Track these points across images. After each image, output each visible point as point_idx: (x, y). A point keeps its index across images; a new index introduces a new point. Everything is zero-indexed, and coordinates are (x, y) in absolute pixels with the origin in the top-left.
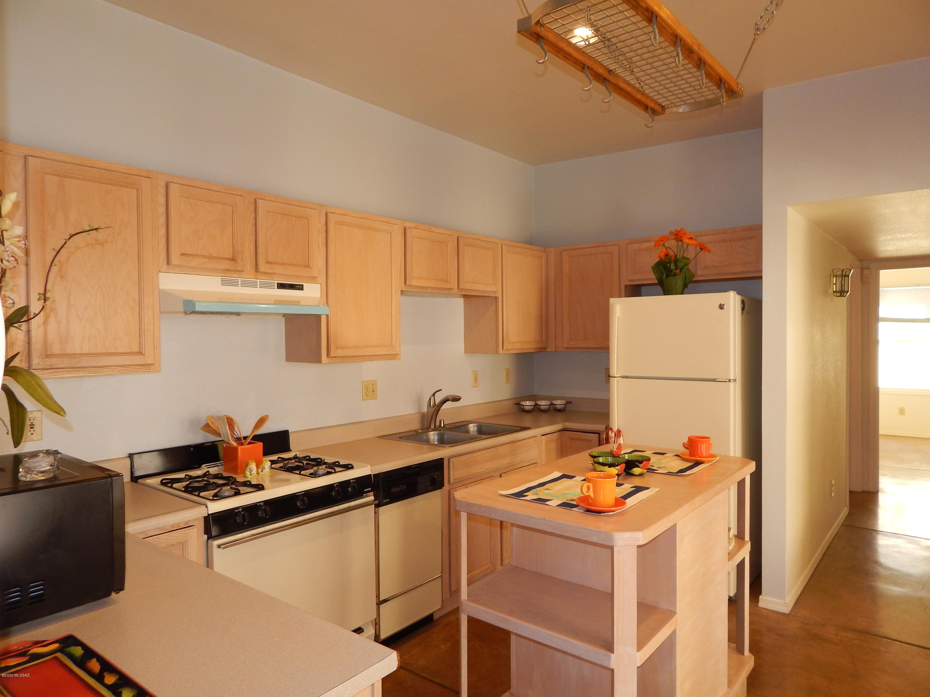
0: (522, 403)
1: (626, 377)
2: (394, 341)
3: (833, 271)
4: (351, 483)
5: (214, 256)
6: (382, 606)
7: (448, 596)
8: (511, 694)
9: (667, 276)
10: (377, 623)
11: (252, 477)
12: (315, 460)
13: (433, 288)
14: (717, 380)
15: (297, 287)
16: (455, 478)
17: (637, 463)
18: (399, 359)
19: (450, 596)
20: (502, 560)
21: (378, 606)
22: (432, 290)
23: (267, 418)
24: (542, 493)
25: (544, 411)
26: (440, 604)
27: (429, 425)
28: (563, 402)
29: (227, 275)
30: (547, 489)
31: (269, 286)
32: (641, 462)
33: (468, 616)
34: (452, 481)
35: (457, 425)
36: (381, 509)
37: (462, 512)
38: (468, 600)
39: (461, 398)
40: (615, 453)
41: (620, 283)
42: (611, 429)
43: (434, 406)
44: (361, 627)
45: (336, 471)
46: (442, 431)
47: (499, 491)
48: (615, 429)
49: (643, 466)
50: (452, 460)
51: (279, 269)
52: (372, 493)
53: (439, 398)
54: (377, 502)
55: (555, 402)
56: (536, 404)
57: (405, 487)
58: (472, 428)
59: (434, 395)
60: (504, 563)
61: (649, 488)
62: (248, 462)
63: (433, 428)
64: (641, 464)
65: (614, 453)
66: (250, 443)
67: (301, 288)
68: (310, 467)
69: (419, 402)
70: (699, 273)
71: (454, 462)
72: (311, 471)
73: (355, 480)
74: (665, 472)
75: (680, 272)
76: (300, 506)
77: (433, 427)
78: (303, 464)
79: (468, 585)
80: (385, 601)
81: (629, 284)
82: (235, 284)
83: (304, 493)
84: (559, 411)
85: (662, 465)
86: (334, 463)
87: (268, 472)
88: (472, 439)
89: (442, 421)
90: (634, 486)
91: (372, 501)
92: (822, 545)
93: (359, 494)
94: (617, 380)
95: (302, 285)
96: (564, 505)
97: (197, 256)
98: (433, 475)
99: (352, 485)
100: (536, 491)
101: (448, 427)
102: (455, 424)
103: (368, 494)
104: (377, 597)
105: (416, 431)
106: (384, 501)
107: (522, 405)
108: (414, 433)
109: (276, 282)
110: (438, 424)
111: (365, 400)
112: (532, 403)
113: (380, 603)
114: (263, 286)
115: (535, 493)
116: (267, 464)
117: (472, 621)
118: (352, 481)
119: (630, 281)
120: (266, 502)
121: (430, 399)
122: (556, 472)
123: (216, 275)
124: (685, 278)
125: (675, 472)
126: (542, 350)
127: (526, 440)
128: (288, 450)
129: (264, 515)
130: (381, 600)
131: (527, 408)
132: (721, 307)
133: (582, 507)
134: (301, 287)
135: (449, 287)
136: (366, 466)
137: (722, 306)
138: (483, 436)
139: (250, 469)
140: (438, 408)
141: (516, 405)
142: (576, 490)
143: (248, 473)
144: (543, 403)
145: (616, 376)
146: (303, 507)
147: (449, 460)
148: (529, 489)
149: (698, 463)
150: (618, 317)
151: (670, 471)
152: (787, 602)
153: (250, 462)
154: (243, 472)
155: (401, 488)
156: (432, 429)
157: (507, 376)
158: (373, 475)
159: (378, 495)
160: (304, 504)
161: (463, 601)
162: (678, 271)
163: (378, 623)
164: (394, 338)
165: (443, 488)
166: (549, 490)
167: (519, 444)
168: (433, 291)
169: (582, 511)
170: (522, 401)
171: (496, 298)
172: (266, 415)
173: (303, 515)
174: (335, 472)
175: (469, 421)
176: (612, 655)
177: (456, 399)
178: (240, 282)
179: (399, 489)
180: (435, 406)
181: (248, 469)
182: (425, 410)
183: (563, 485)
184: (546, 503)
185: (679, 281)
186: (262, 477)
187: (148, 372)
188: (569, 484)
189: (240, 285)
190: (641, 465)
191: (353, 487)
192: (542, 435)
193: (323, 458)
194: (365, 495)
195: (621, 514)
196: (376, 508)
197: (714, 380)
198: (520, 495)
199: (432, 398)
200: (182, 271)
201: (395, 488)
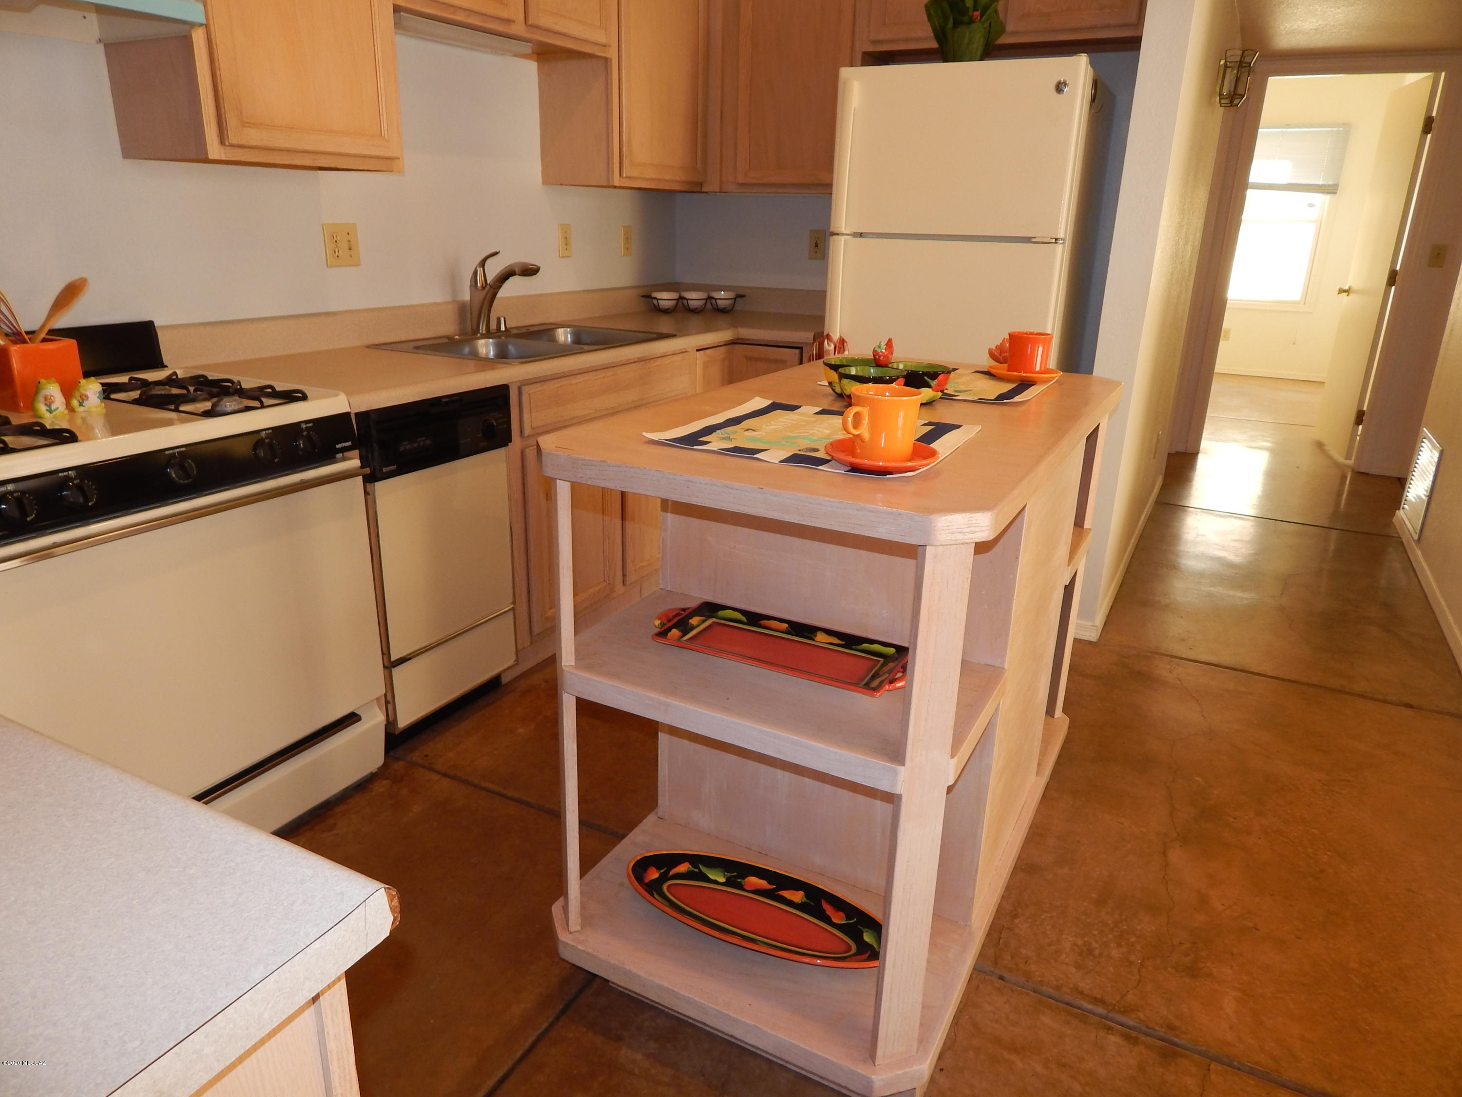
0: (655, 295)
1: (861, 235)
2: (384, 126)
3: (1226, 52)
4: (302, 430)
6: (397, 672)
7: (527, 643)
8: (659, 818)
9: (956, 24)
10: (389, 702)
11: (55, 417)
12: (216, 383)
14: (1034, 240)
16: (534, 425)
17: (926, 378)
18: (401, 172)
19: (532, 643)
20: (624, 575)
21: (387, 671)
23: (84, 286)
24: (740, 437)
25: (696, 311)
26: (514, 658)
27: (475, 327)
28: (731, 295)
30: (748, 430)
32: (934, 376)
33: (577, 698)
34: (527, 431)
35: (532, 329)
36: (380, 487)
37: (557, 480)
38: (576, 667)
39: (540, 268)
40: (882, 358)
41: (852, 48)
42: (828, 337)
43: (483, 288)
44: (355, 712)
45: (265, 404)
46: (503, 338)
47: (644, 434)
48: (836, 337)
49: (938, 385)
50: (526, 390)
52: (356, 453)
53: (493, 270)
54: (367, 470)
55: (716, 295)
56: (681, 298)
57: (428, 442)
58: (564, 336)
59: (483, 264)
60: (629, 580)
61: (961, 426)
62: (39, 383)
63: (484, 332)
64: (933, 379)
65: (880, 357)
66: (44, 340)
68: (201, 395)
69: (453, 279)
70: (1010, 27)
71: (530, 395)
72: (207, 405)
73: (311, 425)
74: (975, 398)
75: (981, 16)
76: (176, 479)
77: (483, 329)
78: (188, 391)
79: (576, 632)
80: (402, 661)
81: (871, 49)
83: (184, 449)
84: (723, 311)
85: (962, 388)
86: (262, 389)
87: (96, 407)
88: (564, 352)
89: (502, 319)
90: (927, 422)
91: (355, 469)
92: (1135, 536)
93: (328, 456)
94: (844, 241)
96: (796, 459)
98: (488, 417)
99: (305, 433)
100: (726, 433)
101: (514, 332)
102: (528, 328)
103: (347, 454)
104: (383, 654)
105: (449, 338)
106: (384, 470)
107: (656, 298)
108: (445, 340)
110: (493, 326)
111: (330, 267)
112: (674, 295)
113: (390, 665)
115: (723, 436)
116: (92, 388)
117: (585, 707)
118: (304, 426)
119: (875, 42)
120: (85, 471)
121: (475, 273)
122: (757, 399)
124: (990, 32)
125: (993, 399)
126: (695, 188)
127: (669, 357)
128: (159, 364)
129: (81, 500)
130: (393, 659)
131: (664, 304)
132: (1059, 87)
133: (842, 462)
135: (505, 15)
136: (336, 395)
137: (1062, 87)
138: (586, 348)
139: (46, 398)
140: (492, 291)
141: (643, 298)
142: (813, 431)
143: (42, 408)
144: (694, 297)
145: (843, 230)
146: (186, 481)
147: (520, 389)
148: (710, 430)
149: (1024, 385)
150: (854, 108)
151: (981, 397)
152: (1097, 624)
153: (43, 381)
154: (31, 407)
155: (422, 444)
156: (482, 334)
157: (627, 239)
158: (356, 414)
159: (370, 457)
160: (187, 476)
161: (565, 669)
162: (977, 13)
163: (391, 701)
164: (384, 118)
165: (509, 444)
166: (754, 430)
167: (655, 364)
169: (843, 472)
170: (654, 291)
171: (607, 60)
172: (80, 279)
173: (190, 499)
174: (263, 406)
175: (557, 324)
176: (901, 769)
177: (530, 271)
179: (415, 445)
180: (486, 286)
181: (40, 398)
182: (466, 297)
183: (781, 422)
184: (755, 456)
185: (976, 35)
186: (82, 418)
188: (792, 420)
190: (934, 383)
191: (309, 438)
192: (698, 350)
193: (235, 378)
194: (339, 456)
195: (925, 477)
196: (368, 485)
197: (1028, 240)
198: (692, 440)
199: (480, 270)
201: (407, 443)
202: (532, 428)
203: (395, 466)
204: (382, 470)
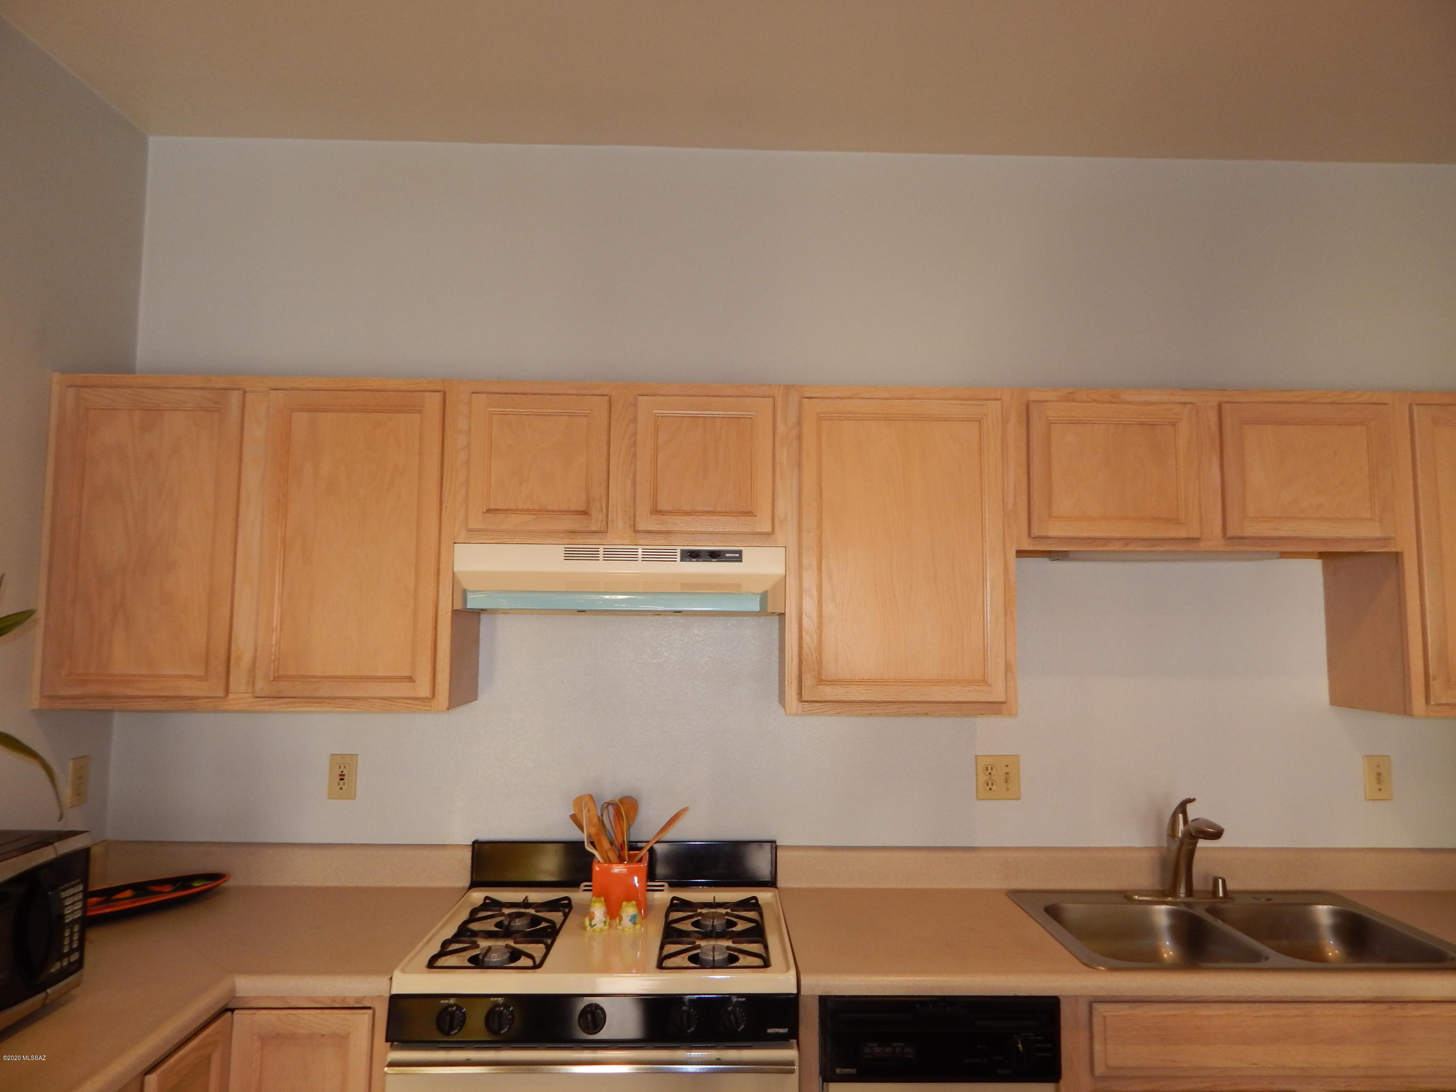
5: (550, 508)
13: (1128, 541)
15: (727, 555)
22: (1127, 545)
29: (577, 541)
31: (665, 557)
50: (1098, 1008)
51: (678, 524)
52: (795, 1042)
57: (908, 1050)
62: (592, 900)
63: (1183, 895)
67: (737, 557)
71: (1104, 1016)
82: (592, 555)
95: (740, 552)
97: (515, 511)
99: (734, 1008)
103: (780, 1042)
106: (838, 1071)
109: (679, 548)
114: (649, 557)
116: (628, 910)
118: (735, 999)
123: (554, 542)
134: (738, 555)
135: (1183, 534)
139: (590, 914)
147: (1089, 1006)
153: (594, 898)
155: (898, 1052)
165: (1057, 1082)
168: (1129, 548)
171: (1397, 557)
178: (601, 553)
179: (888, 1050)
187: (426, 710)
189: (601, 558)
191: (737, 1015)
194: (771, 1042)
200: (493, 539)
201: (876, 1044)
202: (1107, 1067)
203: (855, 1070)
204: (835, 1071)
